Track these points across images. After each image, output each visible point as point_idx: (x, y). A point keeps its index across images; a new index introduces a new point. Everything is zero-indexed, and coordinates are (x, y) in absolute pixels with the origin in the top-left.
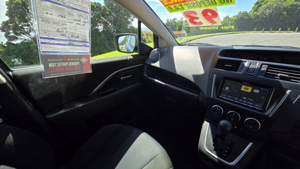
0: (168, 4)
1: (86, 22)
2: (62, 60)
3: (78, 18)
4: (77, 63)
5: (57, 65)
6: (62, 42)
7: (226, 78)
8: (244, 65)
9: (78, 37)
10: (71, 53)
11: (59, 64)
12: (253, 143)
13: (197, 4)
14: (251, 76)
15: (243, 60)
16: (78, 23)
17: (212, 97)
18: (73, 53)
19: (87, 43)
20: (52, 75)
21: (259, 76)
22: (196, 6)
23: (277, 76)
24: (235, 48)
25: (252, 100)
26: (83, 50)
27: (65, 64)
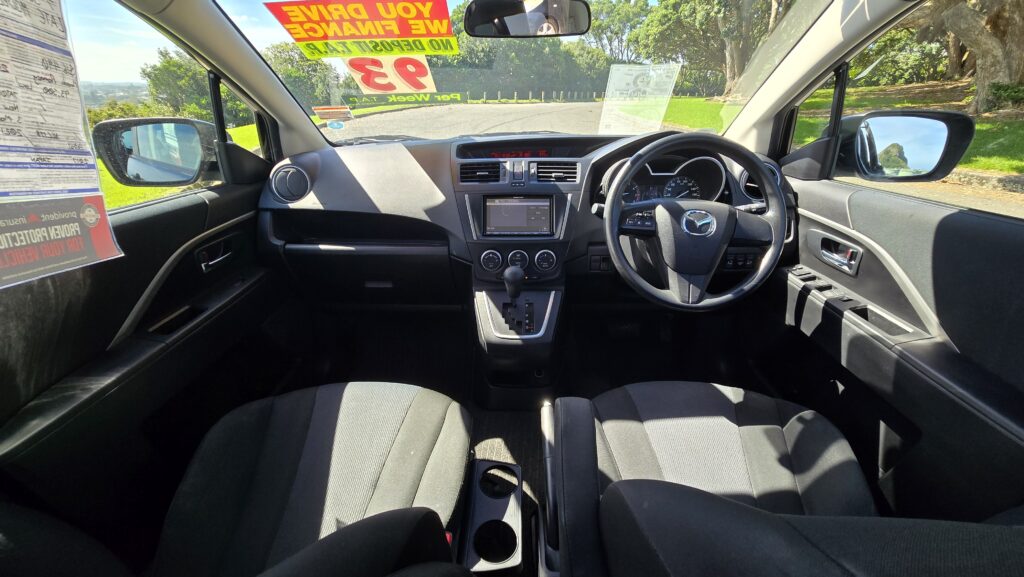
0: (306, 36)
1: (68, 85)
2: (24, 221)
3: (44, 71)
4: (72, 229)
5: (14, 239)
6: (13, 158)
7: (487, 197)
8: (504, 168)
9: (56, 137)
10: (47, 192)
11: (20, 235)
13: (383, 45)
14: (522, 185)
15: (501, 160)
16: (48, 87)
17: (475, 238)
18: (53, 192)
19: (87, 157)
20: (8, 277)
22: (381, 50)
23: (551, 177)
24: (479, 140)
26: (81, 180)
27: (38, 235)
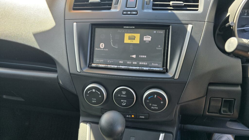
7: (95, 26)
12: (164, 134)
14: (134, 13)
17: (79, 70)
21: (145, 11)
23: (169, 5)
25: (145, 57)
